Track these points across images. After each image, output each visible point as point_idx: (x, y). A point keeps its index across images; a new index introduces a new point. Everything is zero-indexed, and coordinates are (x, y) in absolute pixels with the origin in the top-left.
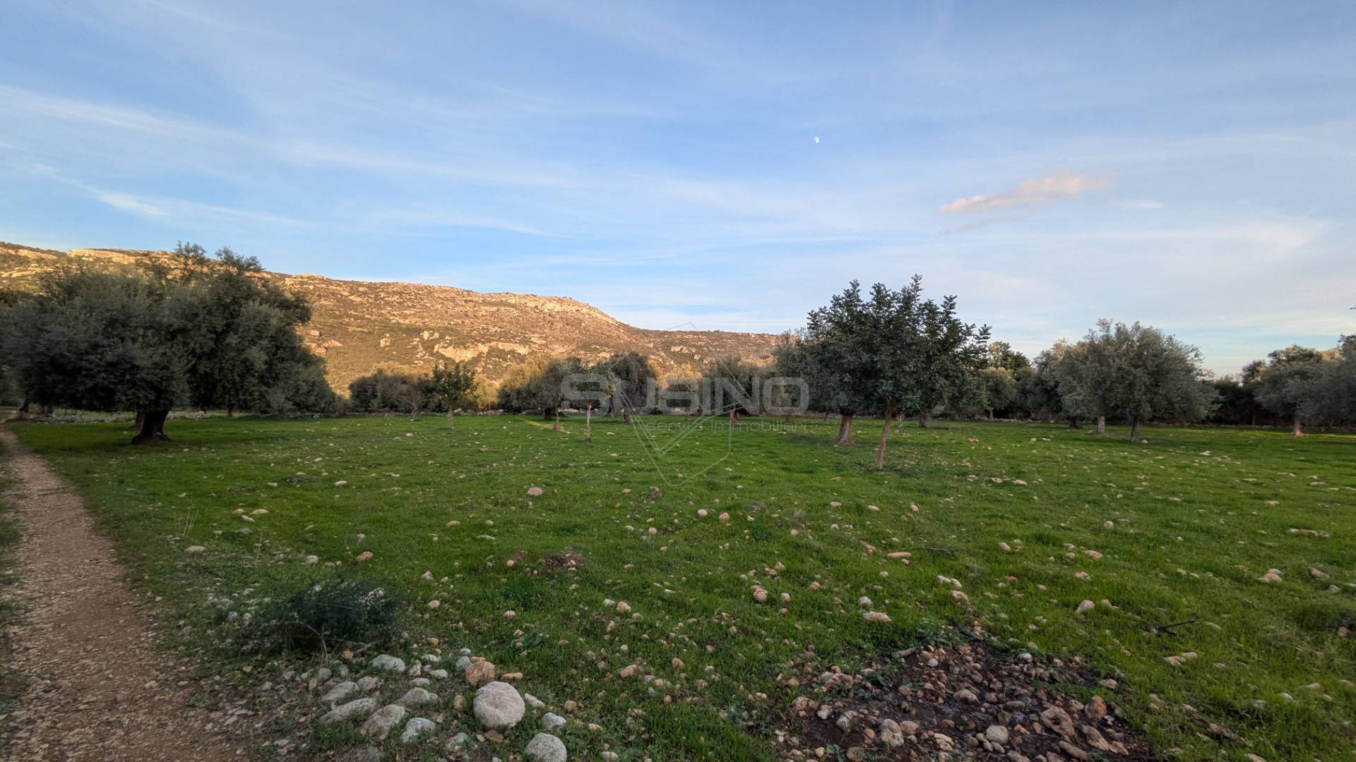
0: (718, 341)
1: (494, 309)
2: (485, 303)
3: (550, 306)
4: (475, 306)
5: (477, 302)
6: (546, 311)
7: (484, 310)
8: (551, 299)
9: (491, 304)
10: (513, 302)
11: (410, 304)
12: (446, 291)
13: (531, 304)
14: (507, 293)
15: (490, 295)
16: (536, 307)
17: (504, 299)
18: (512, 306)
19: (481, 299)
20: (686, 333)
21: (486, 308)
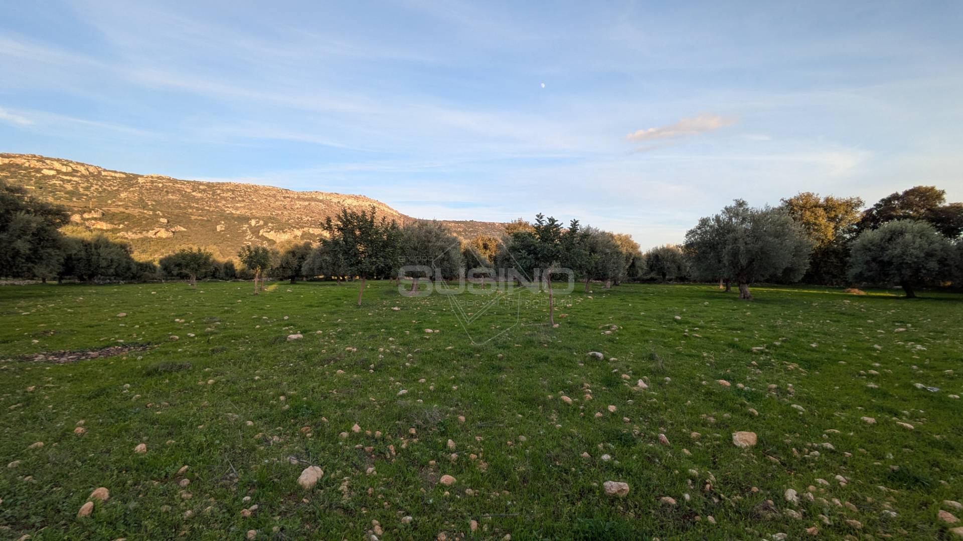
0: (472, 228)
1: (307, 203)
2: (299, 199)
3: (349, 202)
4: (291, 201)
5: (293, 198)
6: (346, 205)
7: (298, 204)
8: (350, 197)
9: (304, 200)
10: (321, 198)
11: (241, 199)
12: (269, 189)
13: (335, 200)
14: (317, 192)
15: (304, 193)
16: (339, 202)
17: (314, 196)
18: (321, 201)
19: (296, 196)
20: (450, 222)
21: (301, 203)
